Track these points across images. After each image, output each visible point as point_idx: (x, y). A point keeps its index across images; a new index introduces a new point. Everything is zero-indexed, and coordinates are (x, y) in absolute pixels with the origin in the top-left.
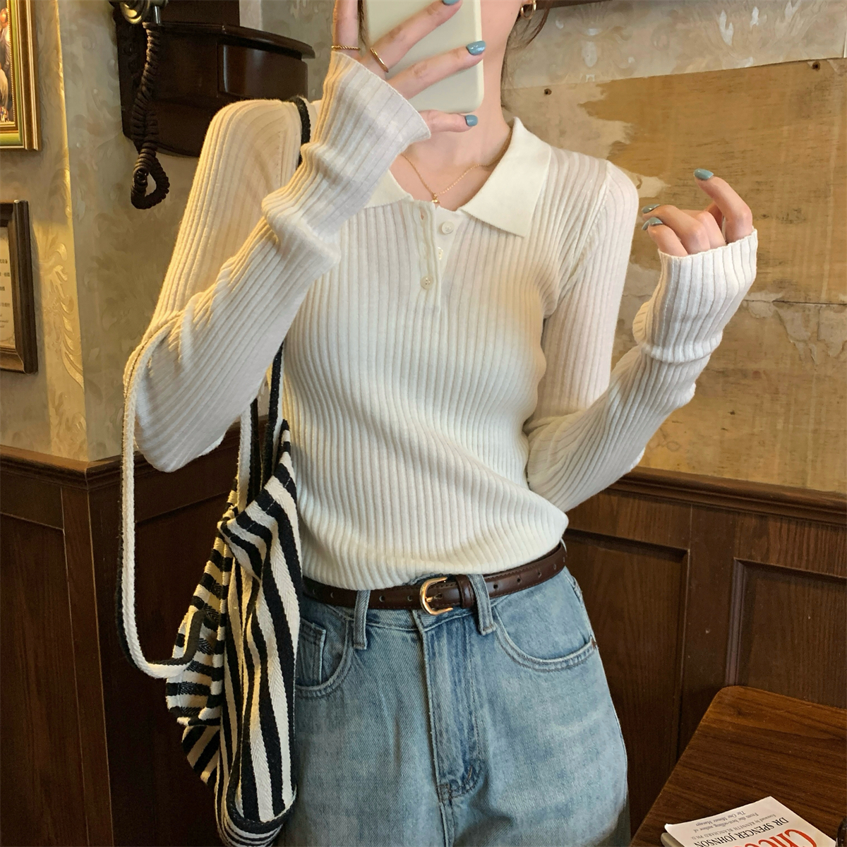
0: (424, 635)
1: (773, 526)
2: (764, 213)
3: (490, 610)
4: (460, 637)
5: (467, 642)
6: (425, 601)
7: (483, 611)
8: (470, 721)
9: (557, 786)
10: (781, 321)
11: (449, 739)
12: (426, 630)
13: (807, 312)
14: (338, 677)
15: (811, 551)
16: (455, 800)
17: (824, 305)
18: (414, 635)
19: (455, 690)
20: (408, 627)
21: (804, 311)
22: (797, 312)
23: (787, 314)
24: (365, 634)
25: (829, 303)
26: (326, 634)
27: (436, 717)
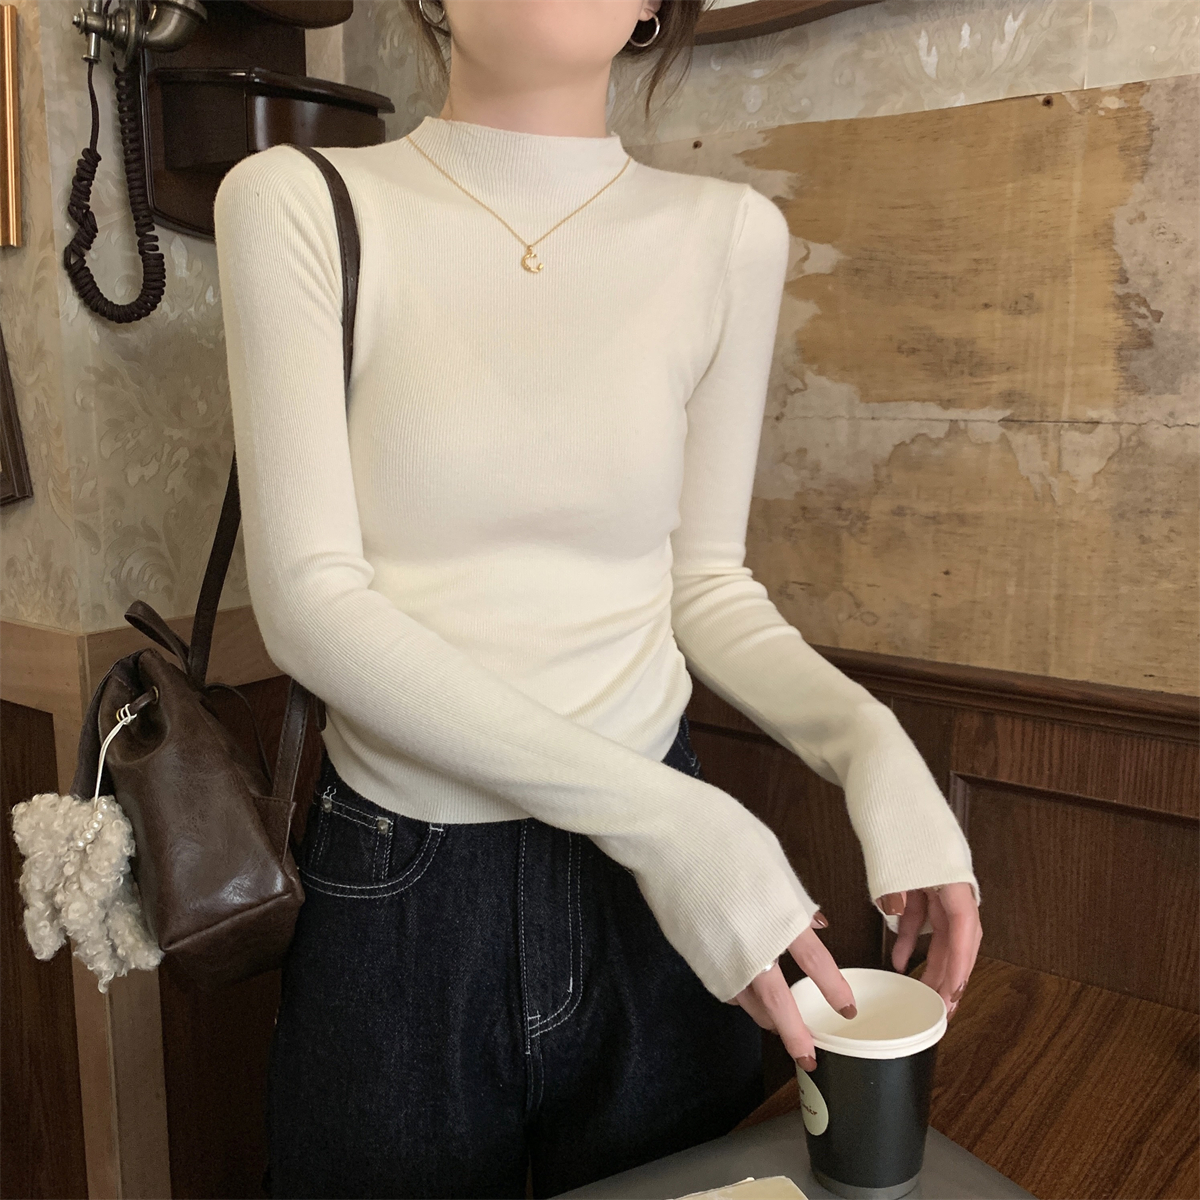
1: (1001, 726)
2: (985, 300)
10: (1009, 447)
13: (1044, 434)
17: (1067, 425)
21: (1040, 433)
22: (1031, 433)
23: (1019, 438)
25: (1074, 421)
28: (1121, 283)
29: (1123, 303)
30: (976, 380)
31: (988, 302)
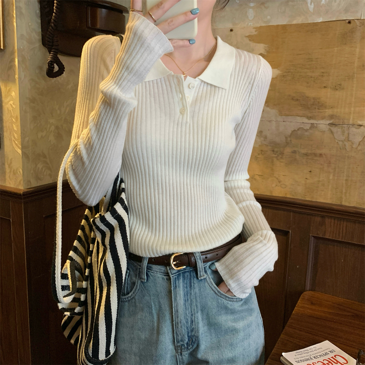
0: (172, 278)
1: (327, 220)
2: (325, 85)
3: (203, 268)
4: (189, 280)
5: (192, 281)
6: (173, 263)
7: (200, 269)
8: (192, 318)
9: (229, 350)
10: (332, 132)
11: (181, 327)
12: (173, 275)
13: (343, 129)
14: (133, 293)
16: (183, 353)
17: (351, 126)
18: (167, 277)
19: (185, 304)
20: (165, 273)
21: (342, 128)
22: (339, 128)
23: (334, 129)
24: (145, 275)
25: (353, 125)
26: (129, 273)
27: (176, 316)
30: (320, 111)
31: (326, 86)
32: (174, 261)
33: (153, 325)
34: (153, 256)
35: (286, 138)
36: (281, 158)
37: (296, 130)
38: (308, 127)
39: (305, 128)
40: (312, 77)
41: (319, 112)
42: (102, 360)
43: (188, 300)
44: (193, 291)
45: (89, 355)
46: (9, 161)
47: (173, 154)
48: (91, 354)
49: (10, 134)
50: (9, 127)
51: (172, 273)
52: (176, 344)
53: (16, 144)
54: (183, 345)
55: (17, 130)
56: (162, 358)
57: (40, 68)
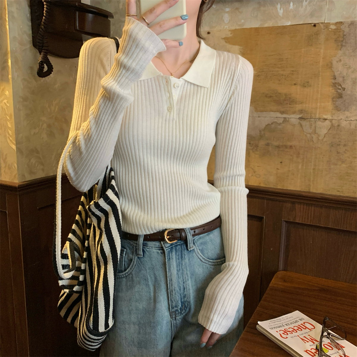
0: (166, 251)
1: (297, 206)
3: (192, 241)
4: (180, 252)
5: (183, 253)
6: (166, 238)
7: (189, 241)
8: (184, 286)
10: (301, 126)
11: (175, 294)
12: (167, 249)
13: (311, 122)
14: (131, 269)
15: (312, 216)
16: (178, 318)
17: (318, 120)
18: (162, 251)
19: (178, 273)
20: (159, 248)
22: (307, 122)
23: (304, 123)
24: (142, 251)
25: (319, 119)
26: (126, 251)
27: (170, 284)
28: (334, 79)
29: (334, 85)
30: (292, 106)
31: (295, 83)
32: (167, 236)
33: (150, 295)
34: (148, 233)
35: (260, 131)
36: (256, 150)
37: (270, 124)
38: (281, 121)
39: (279, 122)
40: (283, 75)
41: (290, 107)
42: (102, 332)
43: (180, 270)
44: (184, 261)
45: (90, 327)
46: (4, 157)
47: (161, 147)
48: (91, 327)
49: (5, 131)
50: (3, 124)
51: (166, 247)
52: (171, 310)
53: (11, 140)
54: (177, 310)
55: (11, 127)
56: (159, 324)
57: (31, 68)
